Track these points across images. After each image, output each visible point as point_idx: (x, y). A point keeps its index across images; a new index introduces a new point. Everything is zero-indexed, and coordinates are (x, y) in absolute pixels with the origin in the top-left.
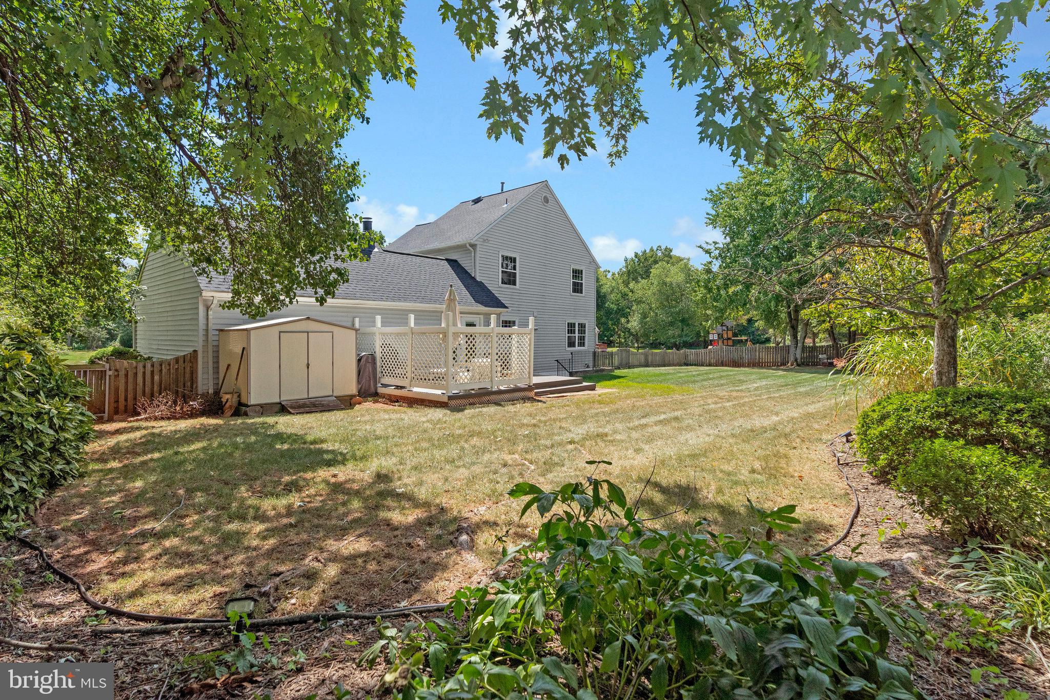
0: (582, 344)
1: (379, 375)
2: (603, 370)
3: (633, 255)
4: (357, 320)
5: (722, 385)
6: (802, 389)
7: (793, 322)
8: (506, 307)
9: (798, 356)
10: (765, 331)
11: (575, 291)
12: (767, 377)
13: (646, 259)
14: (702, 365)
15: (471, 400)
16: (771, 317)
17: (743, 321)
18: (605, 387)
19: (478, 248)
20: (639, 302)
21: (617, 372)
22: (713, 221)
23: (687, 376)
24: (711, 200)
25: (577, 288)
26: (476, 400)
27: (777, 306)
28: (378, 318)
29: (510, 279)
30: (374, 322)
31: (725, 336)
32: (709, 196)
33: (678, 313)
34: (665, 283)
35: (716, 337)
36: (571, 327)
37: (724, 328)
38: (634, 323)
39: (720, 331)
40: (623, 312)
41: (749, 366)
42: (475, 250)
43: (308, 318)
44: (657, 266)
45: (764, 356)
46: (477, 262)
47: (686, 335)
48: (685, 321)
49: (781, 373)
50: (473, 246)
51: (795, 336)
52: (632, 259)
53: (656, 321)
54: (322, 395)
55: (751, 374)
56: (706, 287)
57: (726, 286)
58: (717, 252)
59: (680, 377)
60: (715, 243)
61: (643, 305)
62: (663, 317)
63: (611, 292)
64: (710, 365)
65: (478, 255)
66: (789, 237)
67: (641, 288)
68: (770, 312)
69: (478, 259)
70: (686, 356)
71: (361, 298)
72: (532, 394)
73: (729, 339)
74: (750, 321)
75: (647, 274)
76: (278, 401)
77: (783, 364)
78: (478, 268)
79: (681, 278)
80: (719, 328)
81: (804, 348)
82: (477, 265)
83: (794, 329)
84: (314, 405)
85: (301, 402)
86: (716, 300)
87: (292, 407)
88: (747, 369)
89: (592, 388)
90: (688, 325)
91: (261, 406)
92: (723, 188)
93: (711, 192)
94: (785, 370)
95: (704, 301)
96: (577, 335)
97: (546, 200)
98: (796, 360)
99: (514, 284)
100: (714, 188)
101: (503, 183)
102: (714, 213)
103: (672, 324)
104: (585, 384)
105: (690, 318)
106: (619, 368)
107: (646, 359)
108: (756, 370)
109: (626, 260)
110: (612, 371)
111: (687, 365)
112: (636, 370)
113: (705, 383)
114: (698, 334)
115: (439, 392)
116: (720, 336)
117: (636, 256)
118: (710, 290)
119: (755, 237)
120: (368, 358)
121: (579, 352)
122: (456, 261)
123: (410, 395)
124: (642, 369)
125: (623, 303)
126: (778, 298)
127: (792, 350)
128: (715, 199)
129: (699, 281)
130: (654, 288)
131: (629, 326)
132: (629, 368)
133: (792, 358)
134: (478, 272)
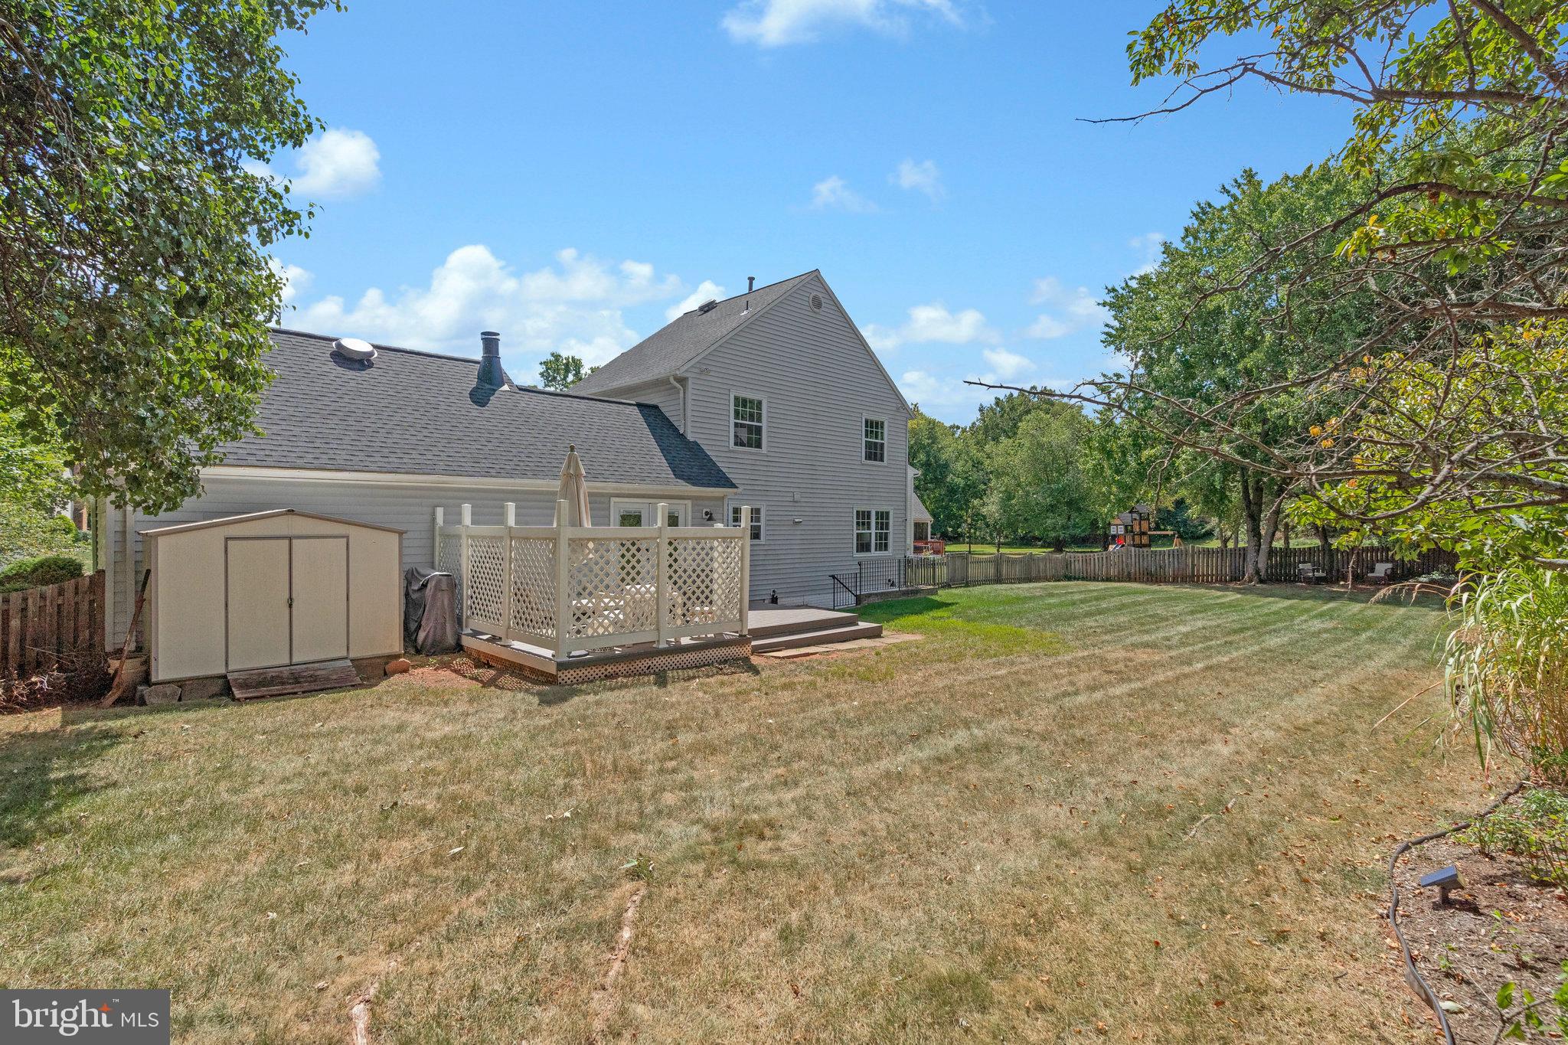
0: (883, 546)
1: (467, 613)
2: (917, 591)
3: (993, 402)
4: (440, 511)
5: (1120, 628)
6: (1273, 642)
7: (1254, 508)
8: (733, 486)
9: (1262, 565)
10: (1203, 522)
11: (869, 457)
12: (1205, 609)
13: (1012, 409)
14: (1095, 579)
15: (610, 669)
16: (1214, 499)
17: (1168, 503)
18: (902, 630)
19: (690, 384)
20: (999, 475)
21: (943, 595)
22: (1114, 339)
23: (1061, 604)
24: (1112, 306)
25: (874, 453)
26: (622, 668)
27: (1225, 479)
28: (467, 508)
29: (751, 438)
30: (460, 514)
31: (1137, 529)
32: (1108, 299)
33: (1062, 491)
34: (1040, 446)
35: (1121, 531)
36: (863, 518)
37: (1135, 516)
38: (991, 507)
39: (1128, 521)
40: (974, 490)
41: (1174, 581)
42: (684, 387)
43: (291, 512)
44: (1028, 417)
45: (1202, 567)
46: (689, 407)
47: (1075, 526)
48: (1073, 503)
49: (1232, 597)
50: (682, 381)
51: (1255, 532)
52: (991, 408)
53: (1026, 504)
54: (323, 657)
55: (1177, 599)
56: (1103, 449)
57: (1138, 448)
58: (1121, 391)
59: (1050, 606)
60: (1118, 376)
61: (1006, 479)
62: (1039, 498)
63: (957, 459)
64: (1108, 580)
65: (689, 396)
66: (1248, 362)
67: (1001, 453)
68: (1213, 490)
69: (689, 402)
70: (1067, 564)
71: (446, 472)
72: (746, 650)
73: (1144, 533)
74: (1180, 504)
75: (1012, 432)
76: (222, 671)
77: (1235, 579)
78: (689, 418)
79: (1066, 435)
80: (1127, 516)
81: (1272, 552)
82: (689, 413)
83: (1254, 519)
84: (296, 679)
85: (272, 673)
86: (1118, 472)
87: (245, 685)
88: (1170, 588)
89: (875, 634)
90: (1079, 510)
91: (180, 683)
92: (1134, 284)
93: (1114, 290)
94: (1238, 591)
95: (1098, 470)
96: (873, 531)
97: (817, 303)
98: (1258, 572)
99: (759, 446)
100: (1119, 285)
101: (751, 279)
102: (1116, 324)
103: (1052, 508)
104: (863, 625)
105: (1083, 499)
106: (949, 586)
107: (998, 571)
108: (1186, 590)
109: (981, 410)
110: (934, 592)
111: (1069, 578)
112: (977, 590)
113: (1090, 622)
114: (1094, 524)
115: (548, 653)
116: (1128, 529)
117: (997, 404)
118: (1109, 454)
119: (1187, 365)
120: (439, 582)
121: (878, 561)
122: (656, 407)
123: (504, 654)
124: (988, 588)
125: (975, 476)
126: (1228, 468)
127: (1251, 555)
128: (1118, 302)
129: (1090, 439)
130: (1023, 454)
131: (984, 511)
132: (967, 585)
133: (1250, 570)
134: (689, 424)
